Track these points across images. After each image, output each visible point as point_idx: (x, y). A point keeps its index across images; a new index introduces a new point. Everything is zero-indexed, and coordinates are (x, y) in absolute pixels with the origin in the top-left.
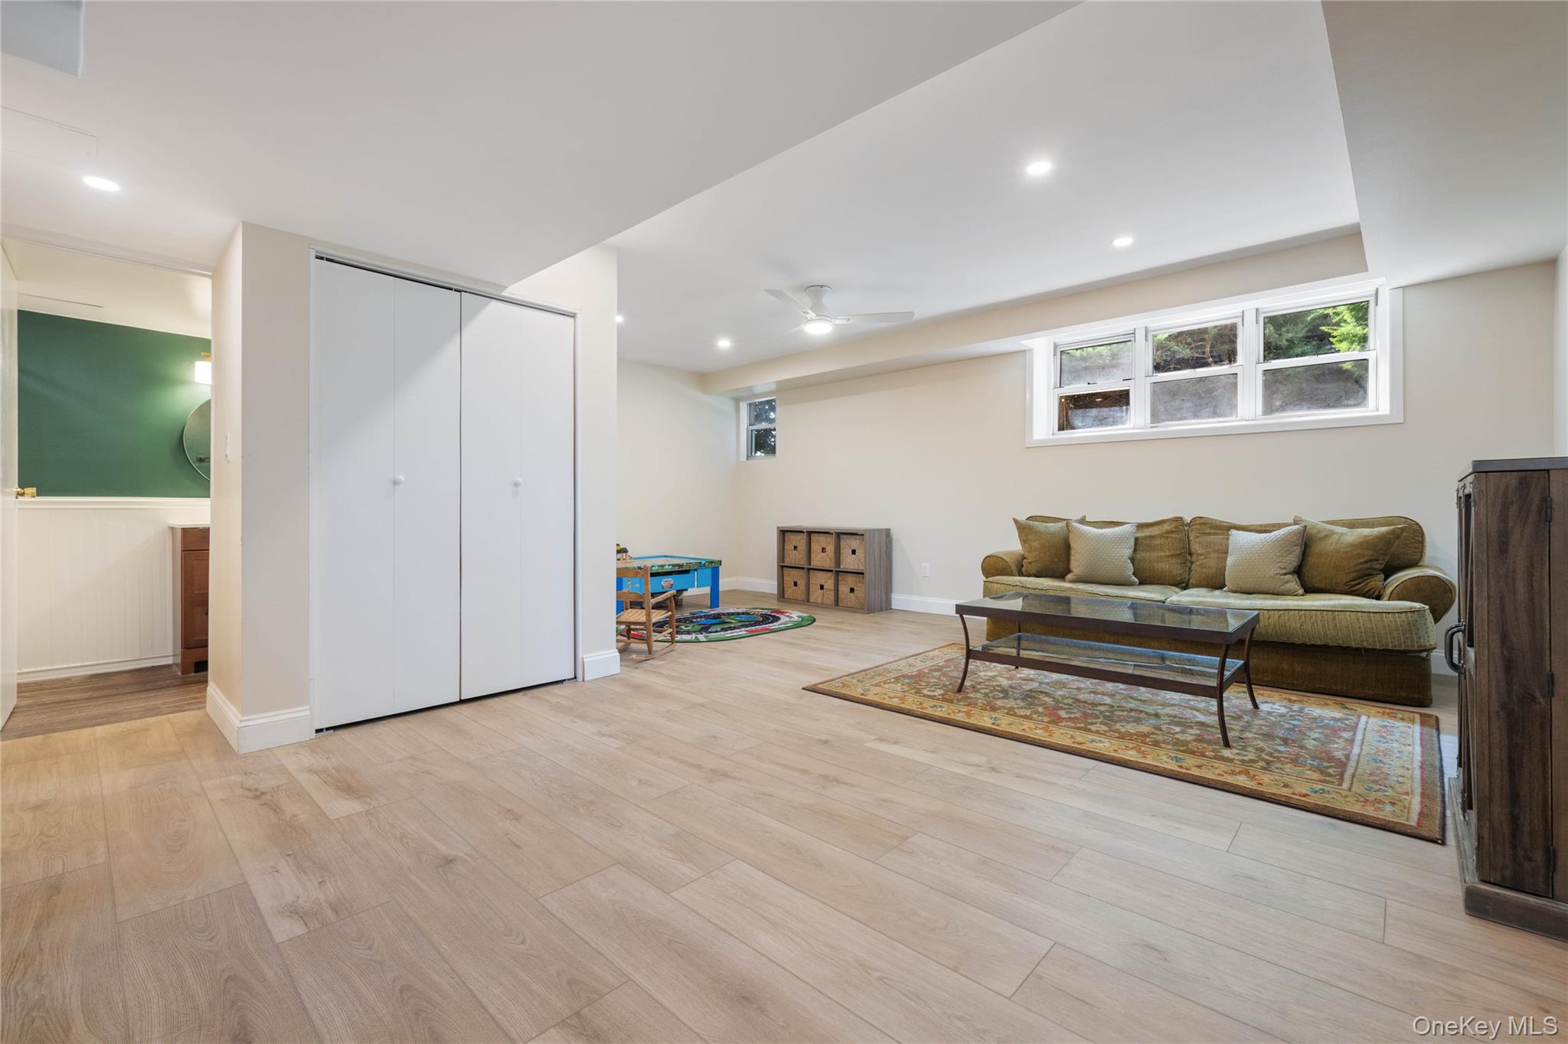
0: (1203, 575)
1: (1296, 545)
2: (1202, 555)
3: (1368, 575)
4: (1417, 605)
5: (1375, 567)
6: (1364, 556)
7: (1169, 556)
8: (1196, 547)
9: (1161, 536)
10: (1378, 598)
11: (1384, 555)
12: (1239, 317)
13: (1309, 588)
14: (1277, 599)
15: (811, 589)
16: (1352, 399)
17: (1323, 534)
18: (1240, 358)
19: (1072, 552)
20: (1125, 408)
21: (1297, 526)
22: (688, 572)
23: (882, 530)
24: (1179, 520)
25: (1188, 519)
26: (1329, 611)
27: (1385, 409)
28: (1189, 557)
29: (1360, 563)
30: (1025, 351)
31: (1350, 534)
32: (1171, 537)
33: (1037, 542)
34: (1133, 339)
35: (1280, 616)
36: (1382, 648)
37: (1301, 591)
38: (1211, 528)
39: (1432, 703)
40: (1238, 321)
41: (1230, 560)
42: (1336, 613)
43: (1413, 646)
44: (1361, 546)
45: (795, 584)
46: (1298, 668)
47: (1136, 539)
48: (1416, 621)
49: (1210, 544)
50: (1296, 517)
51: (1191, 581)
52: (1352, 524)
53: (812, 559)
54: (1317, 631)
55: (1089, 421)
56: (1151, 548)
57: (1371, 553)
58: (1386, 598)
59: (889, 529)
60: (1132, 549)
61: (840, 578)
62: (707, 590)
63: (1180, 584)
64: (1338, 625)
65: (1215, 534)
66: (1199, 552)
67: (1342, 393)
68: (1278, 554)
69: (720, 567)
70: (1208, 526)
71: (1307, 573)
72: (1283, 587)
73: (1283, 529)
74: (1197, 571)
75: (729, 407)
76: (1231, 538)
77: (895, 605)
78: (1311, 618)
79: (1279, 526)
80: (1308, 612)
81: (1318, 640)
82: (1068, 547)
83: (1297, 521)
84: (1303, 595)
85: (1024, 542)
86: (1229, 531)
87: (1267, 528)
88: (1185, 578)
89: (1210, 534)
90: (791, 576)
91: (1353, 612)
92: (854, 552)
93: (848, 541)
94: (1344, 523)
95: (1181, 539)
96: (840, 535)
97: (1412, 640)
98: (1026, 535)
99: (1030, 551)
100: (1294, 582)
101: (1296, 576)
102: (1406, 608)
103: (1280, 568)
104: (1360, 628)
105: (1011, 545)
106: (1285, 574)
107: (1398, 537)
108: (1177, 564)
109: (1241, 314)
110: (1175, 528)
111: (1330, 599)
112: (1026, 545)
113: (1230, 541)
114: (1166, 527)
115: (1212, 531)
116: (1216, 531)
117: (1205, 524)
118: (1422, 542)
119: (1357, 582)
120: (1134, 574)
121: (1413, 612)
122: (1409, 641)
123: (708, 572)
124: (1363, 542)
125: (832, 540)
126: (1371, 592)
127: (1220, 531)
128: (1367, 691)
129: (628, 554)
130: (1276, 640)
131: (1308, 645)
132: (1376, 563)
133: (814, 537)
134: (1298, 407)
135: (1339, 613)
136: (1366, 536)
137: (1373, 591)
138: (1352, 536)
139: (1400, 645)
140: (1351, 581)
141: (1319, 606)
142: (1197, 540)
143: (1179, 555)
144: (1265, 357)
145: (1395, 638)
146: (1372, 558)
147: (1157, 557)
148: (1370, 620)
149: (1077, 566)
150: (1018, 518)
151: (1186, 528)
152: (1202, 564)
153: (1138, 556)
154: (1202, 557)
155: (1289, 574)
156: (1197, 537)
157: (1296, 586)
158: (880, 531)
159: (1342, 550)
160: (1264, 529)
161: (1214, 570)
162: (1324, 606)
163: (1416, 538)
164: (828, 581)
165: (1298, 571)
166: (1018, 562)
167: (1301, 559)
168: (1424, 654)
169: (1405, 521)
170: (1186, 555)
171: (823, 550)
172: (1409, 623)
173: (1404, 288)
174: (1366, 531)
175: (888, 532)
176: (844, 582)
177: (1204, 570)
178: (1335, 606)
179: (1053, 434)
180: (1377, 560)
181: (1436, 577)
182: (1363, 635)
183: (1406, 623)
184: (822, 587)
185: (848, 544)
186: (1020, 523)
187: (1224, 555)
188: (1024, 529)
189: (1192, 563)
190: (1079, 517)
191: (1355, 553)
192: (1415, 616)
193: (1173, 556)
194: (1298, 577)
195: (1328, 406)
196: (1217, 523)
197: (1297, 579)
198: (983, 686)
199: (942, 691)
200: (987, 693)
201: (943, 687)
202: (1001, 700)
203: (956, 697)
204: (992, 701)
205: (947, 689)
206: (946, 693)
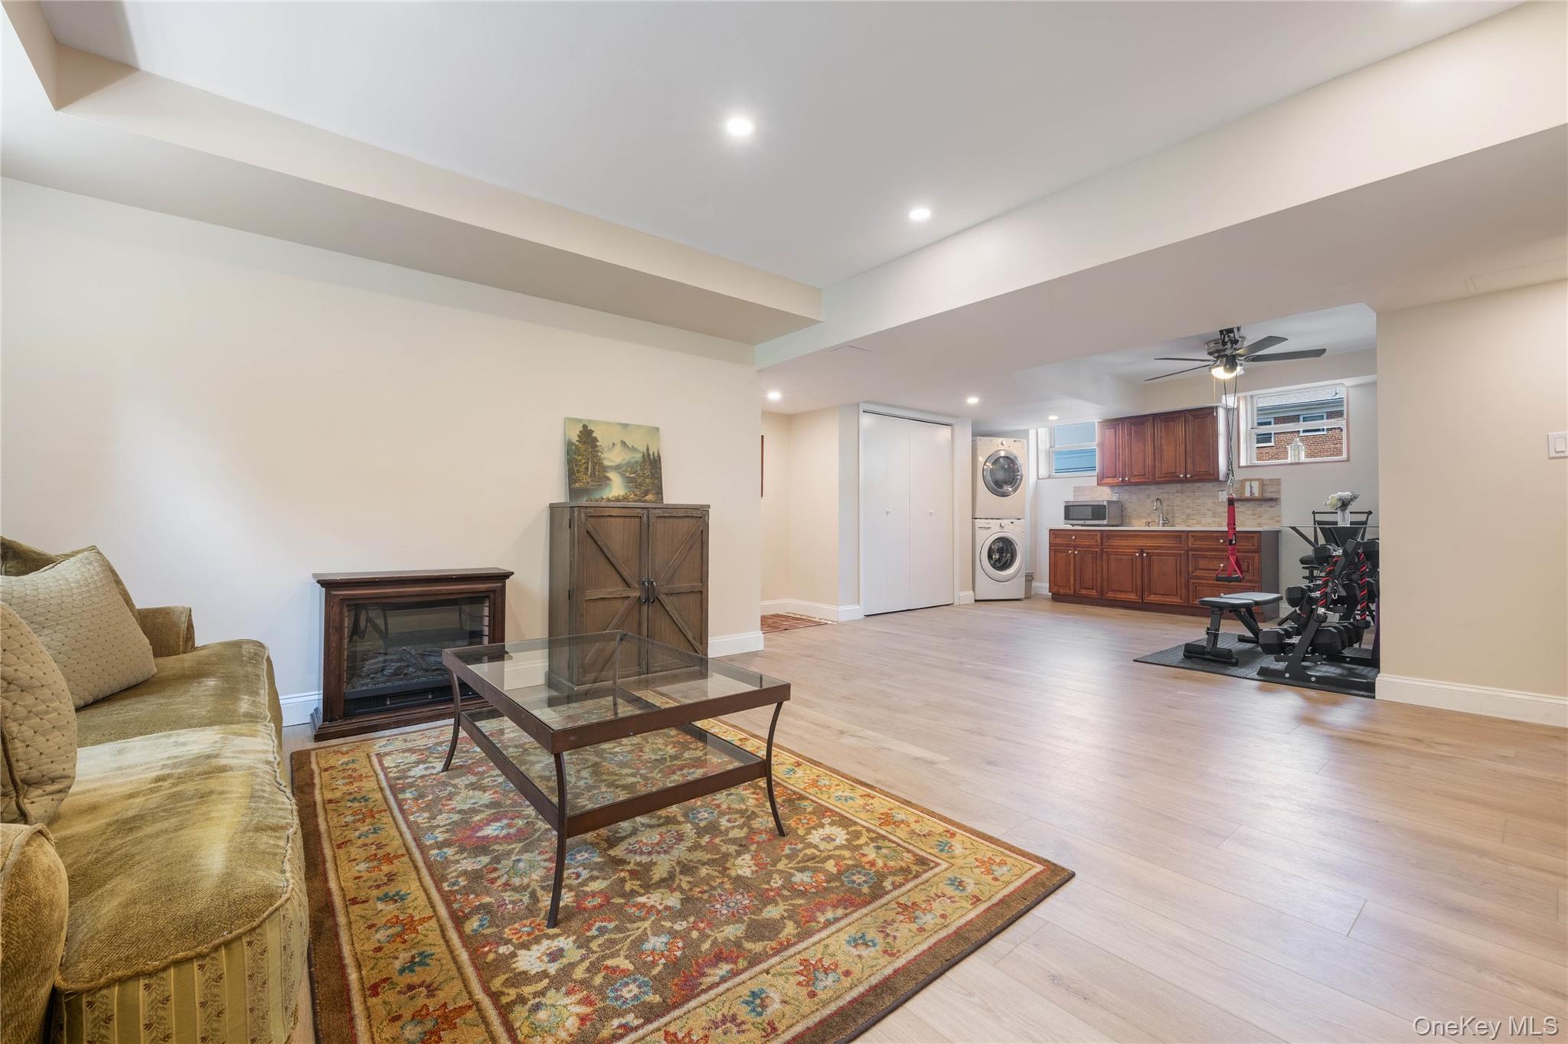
198: (724, 849)
199: (811, 836)
200: (741, 827)
201: (800, 851)
202: (739, 808)
203: (800, 819)
204: (757, 806)
205: (796, 844)
206: (808, 832)
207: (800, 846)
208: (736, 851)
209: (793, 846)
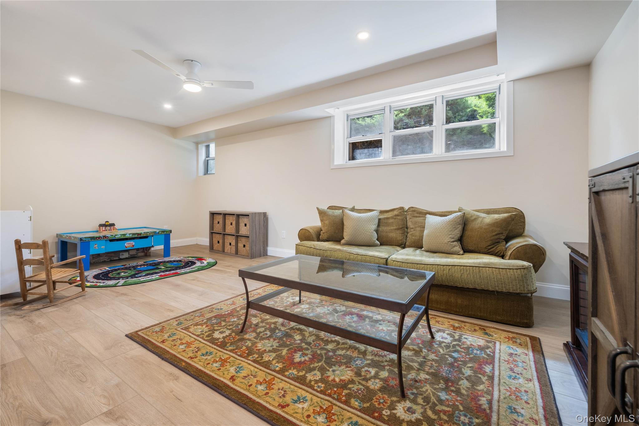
0: (412, 240)
1: (459, 224)
2: (412, 228)
3: (497, 242)
4: (526, 264)
5: (502, 238)
6: (495, 231)
7: (396, 229)
8: (410, 224)
9: (392, 218)
10: (503, 257)
11: (506, 230)
12: (434, 100)
13: (466, 250)
14: (448, 258)
15: (225, 245)
16: (488, 144)
17: (473, 218)
18: (434, 123)
19: (345, 227)
20: (380, 148)
21: (460, 213)
22: (146, 237)
23: (261, 213)
24: (402, 208)
25: (406, 208)
26: (477, 267)
27: (504, 148)
28: (406, 230)
29: (493, 236)
30: (330, 117)
31: (487, 217)
32: (397, 219)
33: (327, 221)
34: (384, 112)
35: (449, 270)
36: (507, 291)
37: (462, 252)
38: (417, 213)
39: (533, 325)
40: (433, 102)
41: (426, 232)
42: (481, 268)
43: (524, 290)
44: (494, 225)
45: (218, 242)
46: (459, 301)
47: (379, 220)
48: (526, 274)
49: (417, 222)
50: (460, 207)
51: (407, 244)
52: (488, 212)
53: (226, 229)
54: (469, 280)
55: (363, 155)
56: (388, 225)
57: (499, 229)
58: (507, 258)
59: (266, 213)
60: (377, 225)
61: (239, 239)
62: (162, 247)
63: (401, 245)
64: (482, 276)
65: (419, 217)
66: (411, 227)
67: (483, 141)
68: (450, 230)
69: (171, 234)
70: (416, 212)
71: (465, 241)
72: (452, 250)
73: (453, 215)
74: (411, 238)
75: (192, 146)
76: (427, 219)
77: (269, 253)
78: (467, 271)
79: (451, 213)
80: (465, 267)
81: (471, 285)
82: (343, 224)
83: (460, 210)
84: (463, 255)
85: (322, 221)
86: (426, 215)
87: (445, 214)
88: (404, 242)
89: (417, 217)
90: (217, 238)
91: (490, 267)
92: (246, 225)
93: (243, 219)
94: (485, 211)
95: (402, 220)
96: (239, 216)
97: (524, 287)
98: (323, 217)
99: (324, 227)
100: (458, 247)
101: (459, 243)
102: (520, 266)
103: (451, 238)
104: (494, 278)
105: (315, 222)
106: (454, 242)
107: (513, 220)
108: (400, 233)
109: (435, 99)
110: (400, 213)
111: (477, 258)
112: (322, 222)
113: (426, 221)
114: (396, 213)
115: (418, 215)
116: (420, 215)
117: (414, 211)
118: (524, 222)
119: (492, 246)
120: (377, 239)
121: (524, 268)
122: (522, 287)
123: (162, 237)
124: (495, 223)
125: (234, 218)
126: (499, 253)
127: (422, 215)
128: (498, 317)
129: (115, 227)
130: (447, 284)
131: (465, 288)
132: (501, 235)
133: (227, 217)
134: (462, 148)
135: (483, 268)
136: (496, 219)
137: (500, 252)
138: (489, 219)
139: (517, 290)
140: (489, 246)
141: (471, 263)
142: (410, 220)
143: (401, 228)
144: (446, 122)
145: (514, 285)
146: (499, 232)
147: (390, 230)
148: (500, 273)
149: (347, 235)
150: (320, 207)
151: (405, 213)
152: (412, 234)
153: (381, 229)
154: (412, 230)
155: (456, 241)
156: (411, 219)
157: (459, 249)
158: (260, 214)
159: (484, 227)
160: (444, 214)
161: (418, 238)
162: (474, 263)
163: (521, 220)
164: (232, 240)
165: (461, 240)
166: (318, 232)
167: (462, 232)
168: (530, 295)
169: (515, 210)
170: (404, 228)
171: (231, 224)
172: (522, 276)
173: (514, 81)
174: (496, 216)
175: (265, 214)
176: (240, 242)
177: (413, 237)
178: (480, 264)
179: (346, 162)
180: (502, 233)
181: (535, 245)
182: (496, 282)
183: (520, 276)
184: (230, 244)
185: (243, 221)
186: (320, 210)
187: (423, 229)
188: (322, 213)
189: (408, 233)
190: (351, 207)
191: (491, 229)
192: (526, 271)
193: (398, 229)
194: (461, 243)
195: (476, 148)
196: (421, 210)
197: (460, 244)
198: (264, 324)
199: (229, 333)
200: (260, 332)
201: (234, 327)
202: (264, 341)
203: (234, 339)
204: (256, 343)
205: (236, 329)
206: (230, 335)
207: (234, 329)
208: (259, 324)
209: (237, 328)
